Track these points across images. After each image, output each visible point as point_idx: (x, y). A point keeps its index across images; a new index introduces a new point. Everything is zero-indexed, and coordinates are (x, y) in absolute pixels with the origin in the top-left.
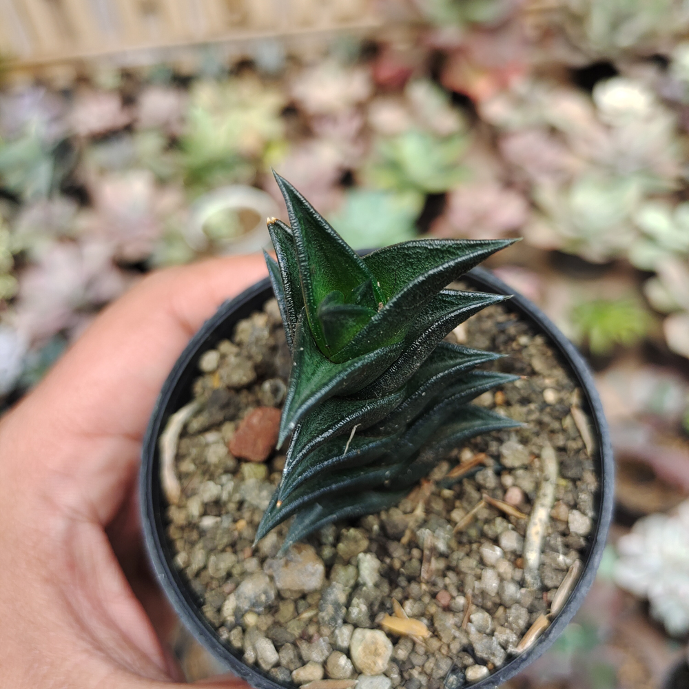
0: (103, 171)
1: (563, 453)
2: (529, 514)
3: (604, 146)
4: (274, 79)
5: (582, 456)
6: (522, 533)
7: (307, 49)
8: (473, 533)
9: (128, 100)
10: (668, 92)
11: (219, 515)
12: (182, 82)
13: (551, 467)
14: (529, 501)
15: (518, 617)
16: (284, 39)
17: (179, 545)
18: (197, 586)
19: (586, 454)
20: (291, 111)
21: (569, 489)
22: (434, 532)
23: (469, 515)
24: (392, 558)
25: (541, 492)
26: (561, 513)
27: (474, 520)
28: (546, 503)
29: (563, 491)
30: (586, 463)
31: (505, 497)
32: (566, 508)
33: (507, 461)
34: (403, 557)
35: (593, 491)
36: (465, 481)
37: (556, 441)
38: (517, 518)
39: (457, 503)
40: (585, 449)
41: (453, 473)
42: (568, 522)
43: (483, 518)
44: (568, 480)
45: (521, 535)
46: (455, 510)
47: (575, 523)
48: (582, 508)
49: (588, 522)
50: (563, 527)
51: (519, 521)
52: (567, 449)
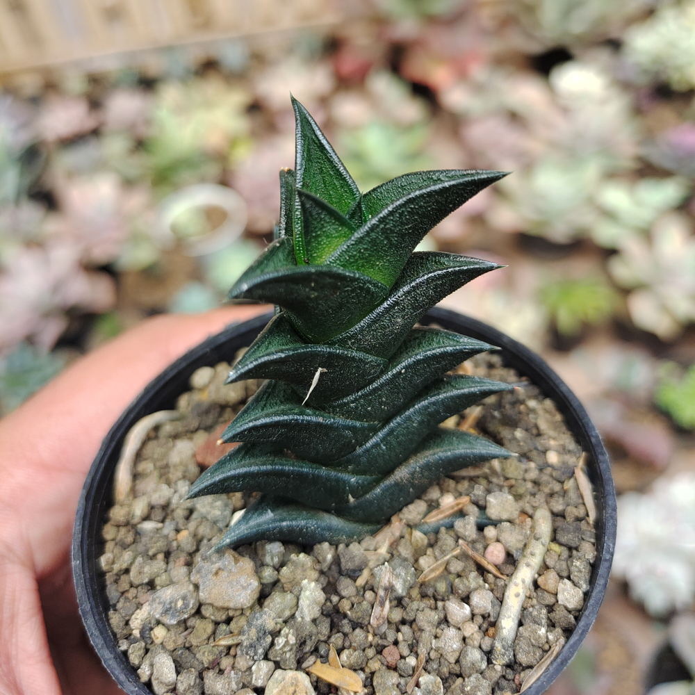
0: (71, 174)
1: (559, 518)
2: (510, 575)
5: (583, 525)
6: (499, 596)
8: (442, 587)
9: (95, 103)
12: (147, 84)
13: (544, 526)
14: (511, 560)
15: (477, 689)
19: (588, 523)
21: (563, 558)
22: (394, 570)
23: (440, 562)
24: (342, 598)
25: (528, 551)
26: (550, 580)
27: (446, 573)
28: (532, 563)
29: (556, 557)
30: (588, 533)
31: (486, 552)
32: (557, 576)
33: (494, 512)
34: (353, 598)
35: (592, 561)
36: (443, 530)
37: (554, 504)
38: (496, 577)
39: (429, 551)
40: (587, 518)
41: (430, 518)
42: (556, 594)
43: (456, 572)
44: (563, 548)
45: (497, 598)
46: (425, 557)
47: (566, 594)
48: (576, 579)
49: (581, 595)
50: (550, 600)
51: (498, 580)
52: (567, 515)
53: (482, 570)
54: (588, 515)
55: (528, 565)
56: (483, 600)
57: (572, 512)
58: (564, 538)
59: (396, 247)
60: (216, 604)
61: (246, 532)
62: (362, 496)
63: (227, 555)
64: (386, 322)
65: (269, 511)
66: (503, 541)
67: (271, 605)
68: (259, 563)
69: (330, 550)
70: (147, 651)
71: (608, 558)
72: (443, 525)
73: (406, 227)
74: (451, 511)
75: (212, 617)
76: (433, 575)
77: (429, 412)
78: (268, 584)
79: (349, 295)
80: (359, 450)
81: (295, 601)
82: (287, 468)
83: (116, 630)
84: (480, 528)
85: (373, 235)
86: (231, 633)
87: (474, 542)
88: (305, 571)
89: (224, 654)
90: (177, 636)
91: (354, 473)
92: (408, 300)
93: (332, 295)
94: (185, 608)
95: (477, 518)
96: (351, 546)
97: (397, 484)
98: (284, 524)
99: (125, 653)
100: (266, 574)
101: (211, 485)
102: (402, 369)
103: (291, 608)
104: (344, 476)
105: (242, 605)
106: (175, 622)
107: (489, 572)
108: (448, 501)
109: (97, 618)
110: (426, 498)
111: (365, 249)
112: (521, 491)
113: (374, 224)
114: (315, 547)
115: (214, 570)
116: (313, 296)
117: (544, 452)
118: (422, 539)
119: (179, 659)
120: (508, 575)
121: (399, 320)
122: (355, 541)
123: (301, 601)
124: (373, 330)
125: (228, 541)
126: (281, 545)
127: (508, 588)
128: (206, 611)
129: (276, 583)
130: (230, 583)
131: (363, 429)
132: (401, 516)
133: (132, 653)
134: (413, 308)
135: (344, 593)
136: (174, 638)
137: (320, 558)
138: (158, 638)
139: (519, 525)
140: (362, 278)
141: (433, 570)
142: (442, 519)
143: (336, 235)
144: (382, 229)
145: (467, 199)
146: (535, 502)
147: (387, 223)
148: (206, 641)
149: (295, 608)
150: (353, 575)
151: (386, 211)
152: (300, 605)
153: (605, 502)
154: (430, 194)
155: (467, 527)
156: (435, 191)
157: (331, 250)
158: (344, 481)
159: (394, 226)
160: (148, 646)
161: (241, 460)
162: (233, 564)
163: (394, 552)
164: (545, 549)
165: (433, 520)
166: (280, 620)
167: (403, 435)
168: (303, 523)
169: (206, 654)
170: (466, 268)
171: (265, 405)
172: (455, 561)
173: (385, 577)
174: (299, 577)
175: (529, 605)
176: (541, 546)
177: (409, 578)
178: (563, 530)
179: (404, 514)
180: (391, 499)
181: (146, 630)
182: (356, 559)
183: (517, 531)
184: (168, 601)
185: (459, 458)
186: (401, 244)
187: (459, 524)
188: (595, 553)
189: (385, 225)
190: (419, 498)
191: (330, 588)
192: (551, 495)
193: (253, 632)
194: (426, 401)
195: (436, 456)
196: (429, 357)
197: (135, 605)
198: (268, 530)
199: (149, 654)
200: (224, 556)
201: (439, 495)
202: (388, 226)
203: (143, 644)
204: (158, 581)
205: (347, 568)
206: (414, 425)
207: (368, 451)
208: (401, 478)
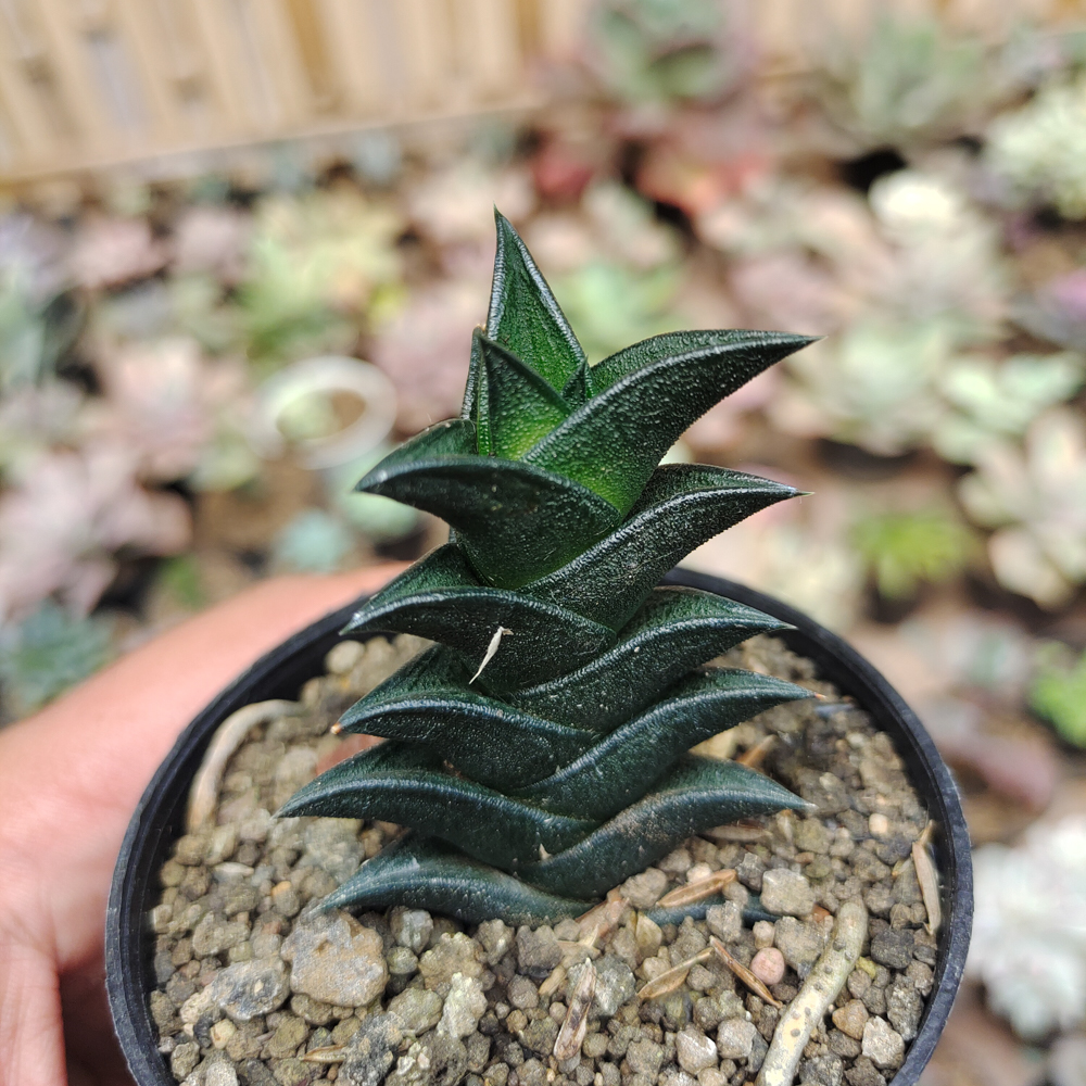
1: (880, 921)
2: (787, 1003)
5: (918, 936)
6: (767, 1033)
8: (676, 1010)
13: (854, 933)
14: (793, 977)
19: (927, 934)
21: (878, 984)
22: (600, 972)
23: (676, 968)
24: (513, 1008)
25: (822, 966)
26: (851, 1016)
27: (685, 989)
28: (826, 986)
29: (868, 982)
30: (926, 949)
31: (754, 961)
32: (865, 1012)
33: (771, 900)
34: (531, 1011)
35: (924, 993)
36: (689, 920)
37: (874, 898)
38: (765, 1003)
39: (663, 952)
40: (925, 925)
41: (670, 900)
42: (861, 1041)
43: (701, 988)
44: (880, 969)
45: (763, 1037)
46: (653, 959)
47: (875, 1040)
48: (895, 1019)
49: (901, 1044)
50: (851, 1049)
51: (767, 1007)
52: (893, 917)
53: (743, 990)
54: (927, 921)
55: (818, 988)
56: (738, 1036)
57: (902, 913)
58: (882, 952)
59: (634, 446)
60: (314, 996)
61: (373, 886)
62: (561, 851)
63: (340, 920)
64: (612, 566)
65: (414, 860)
66: (783, 948)
67: (401, 1007)
68: (390, 941)
69: (505, 932)
70: (201, 1058)
71: (949, 988)
72: (688, 914)
73: (651, 414)
74: (704, 892)
75: (307, 1016)
76: (664, 990)
77: (675, 722)
78: (400, 975)
79: (553, 514)
80: (560, 774)
81: (439, 1004)
82: (441, 788)
83: (159, 1021)
84: (748, 923)
85: (598, 422)
86: (334, 1044)
87: (736, 943)
88: (461, 961)
89: (319, 1076)
90: (250, 1039)
91: (551, 810)
92: (650, 534)
93: (526, 511)
94: (266, 996)
95: (746, 907)
96: (539, 930)
97: (618, 836)
98: (434, 880)
99: (167, 1057)
100: (399, 959)
101: (319, 800)
102: (635, 646)
103: (432, 1016)
104: (535, 813)
105: (354, 1001)
106: (249, 1017)
107: (754, 993)
108: (701, 875)
109: (130, 997)
110: (666, 868)
111: (585, 444)
112: (822, 871)
113: (600, 405)
114: (481, 926)
115: (318, 942)
116: (494, 508)
117: (867, 815)
118: (652, 931)
119: (246, 1075)
120: (784, 1003)
121: (633, 565)
122: (547, 923)
123: (447, 1006)
124: (590, 577)
125: (343, 897)
126: (429, 916)
127: (782, 1020)
128: (299, 1006)
129: (413, 976)
130: (341, 964)
131: (568, 738)
132: (623, 891)
133: (177, 1058)
134: (658, 549)
135: (517, 1001)
136: (244, 1041)
137: (488, 945)
138: (219, 1039)
139: (811, 924)
140: (576, 489)
141: (664, 981)
142: (688, 904)
143: (540, 418)
144: (611, 414)
145: (750, 378)
146: (843, 891)
147: (621, 405)
148: (293, 1052)
149: (438, 1017)
150: (537, 975)
151: (620, 386)
152: (445, 1011)
153: (956, 901)
154: (689, 364)
155: (728, 919)
156: (698, 359)
157: (531, 441)
158: (533, 822)
159: (631, 410)
160: (204, 1052)
161: (373, 769)
162: (348, 935)
163: (607, 949)
164: (849, 966)
165: (675, 903)
166: (412, 1032)
167: (633, 756)
168: (464, 883)
169: (289, 1070)
170: (744, 491)
171: (415, 683)
172: (701, 970)
173: (584, 983)
174: (450, 970)
175: (814, 1053)
176: (844, 961)
177: (623, 988)
178: (882, 939)
179: (628, 888)
180: (608, 861)
181: (204, 1026)
182: (542, 950)
183: (807, 933)
184: (241, 982)
185: (721, 804)
186: (642, 442)
187: (713, 913)
188: (932, 980)
189: (616, 408)
190: (655, 865)
191: (497, 992)
192: (871, 884)
193: (365, 1044)
194: (673, 705)
195: (684, 796)
196: (679, 631)
197: (193, 986)
198: (408, 888)
199: (203, 1063)
200: (335, 921)
201: (688, 866)
202: (620, 410)
203: (197, 1047)
204: (233, 954)
205: (528, 963)
206: (651, 741)
207: (574, 775)
208: (625, 826)
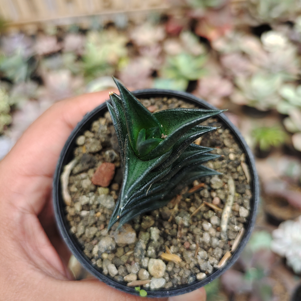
0: (49, 70)
1: (237, 182)
2: (223, 209)
3: (266, 60)
4: (123, 31)
5: (245, 183)
6: (220, 217)
7: (137, 18)
8: (199, 217)
9: (60, 39)
10: (293, 37)
11: (89, 210)
12: (83, 32)
13: (232, 189)
14: (223, 203)
15: (218, 253)
16: (127, 14)
17: (72, 223)
18: (81, 241)
19: (247, 182)
20: (130, 45)
21: (239, 198)
22: (183, 218)
23: (198, 209)
24: (165, 229)
25: (228, 200)
26: (236, 207)
31: (213, 201)
32: (238, 205)
33: (213, 186)
34: (169, 228)
37: (235, 176)
39: (192, 204)
40: (246, 180)
42: (239, 212)
44: (239, 194)
46: (191, 207)
47: (242, 212)
48: (245, 206)
50: (237, 214)
52: (239, 180)
55: (229, 205)
60: (122, 243)
66: (219, 196)
69: (157, 213)
75: (122, 246)
76: (195, 213)
81: (149, 234)
86: (130, 249)
87: (207, 198)
100: (136, 227)
103: (149, 237)
107: (215, 209)
117: (228, 155)
119: (115, 263)
123: (152, 235)
127: (222, 214)
136: (111, 256)
148: (123, 254)
166: (146, 242)
169: (125, 259)
176: (232, 196)
177: (188, 219)
193: (139, 251)
204: (97, 235)
